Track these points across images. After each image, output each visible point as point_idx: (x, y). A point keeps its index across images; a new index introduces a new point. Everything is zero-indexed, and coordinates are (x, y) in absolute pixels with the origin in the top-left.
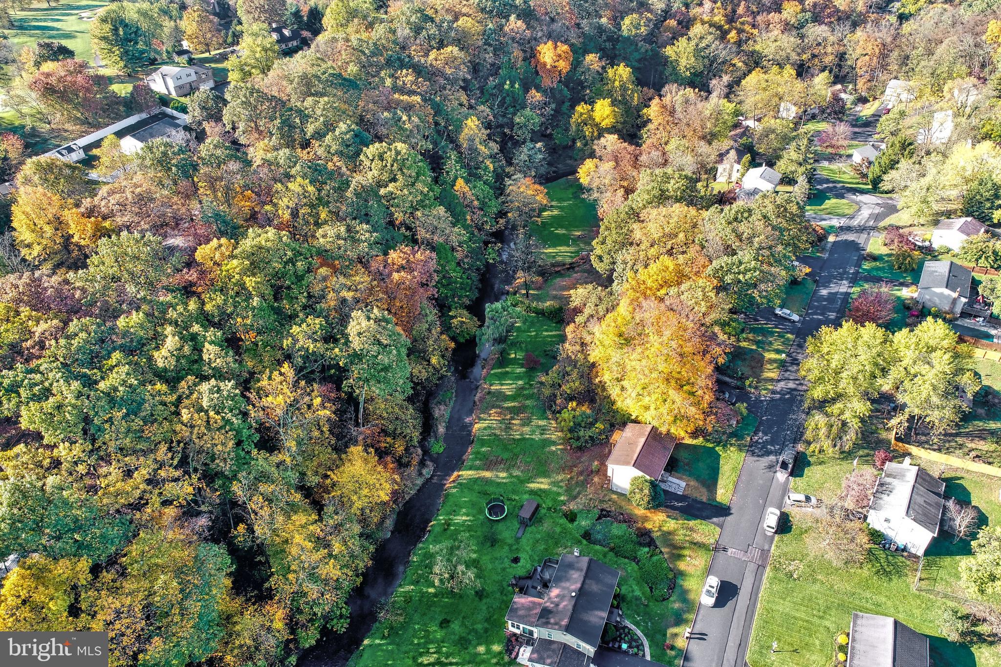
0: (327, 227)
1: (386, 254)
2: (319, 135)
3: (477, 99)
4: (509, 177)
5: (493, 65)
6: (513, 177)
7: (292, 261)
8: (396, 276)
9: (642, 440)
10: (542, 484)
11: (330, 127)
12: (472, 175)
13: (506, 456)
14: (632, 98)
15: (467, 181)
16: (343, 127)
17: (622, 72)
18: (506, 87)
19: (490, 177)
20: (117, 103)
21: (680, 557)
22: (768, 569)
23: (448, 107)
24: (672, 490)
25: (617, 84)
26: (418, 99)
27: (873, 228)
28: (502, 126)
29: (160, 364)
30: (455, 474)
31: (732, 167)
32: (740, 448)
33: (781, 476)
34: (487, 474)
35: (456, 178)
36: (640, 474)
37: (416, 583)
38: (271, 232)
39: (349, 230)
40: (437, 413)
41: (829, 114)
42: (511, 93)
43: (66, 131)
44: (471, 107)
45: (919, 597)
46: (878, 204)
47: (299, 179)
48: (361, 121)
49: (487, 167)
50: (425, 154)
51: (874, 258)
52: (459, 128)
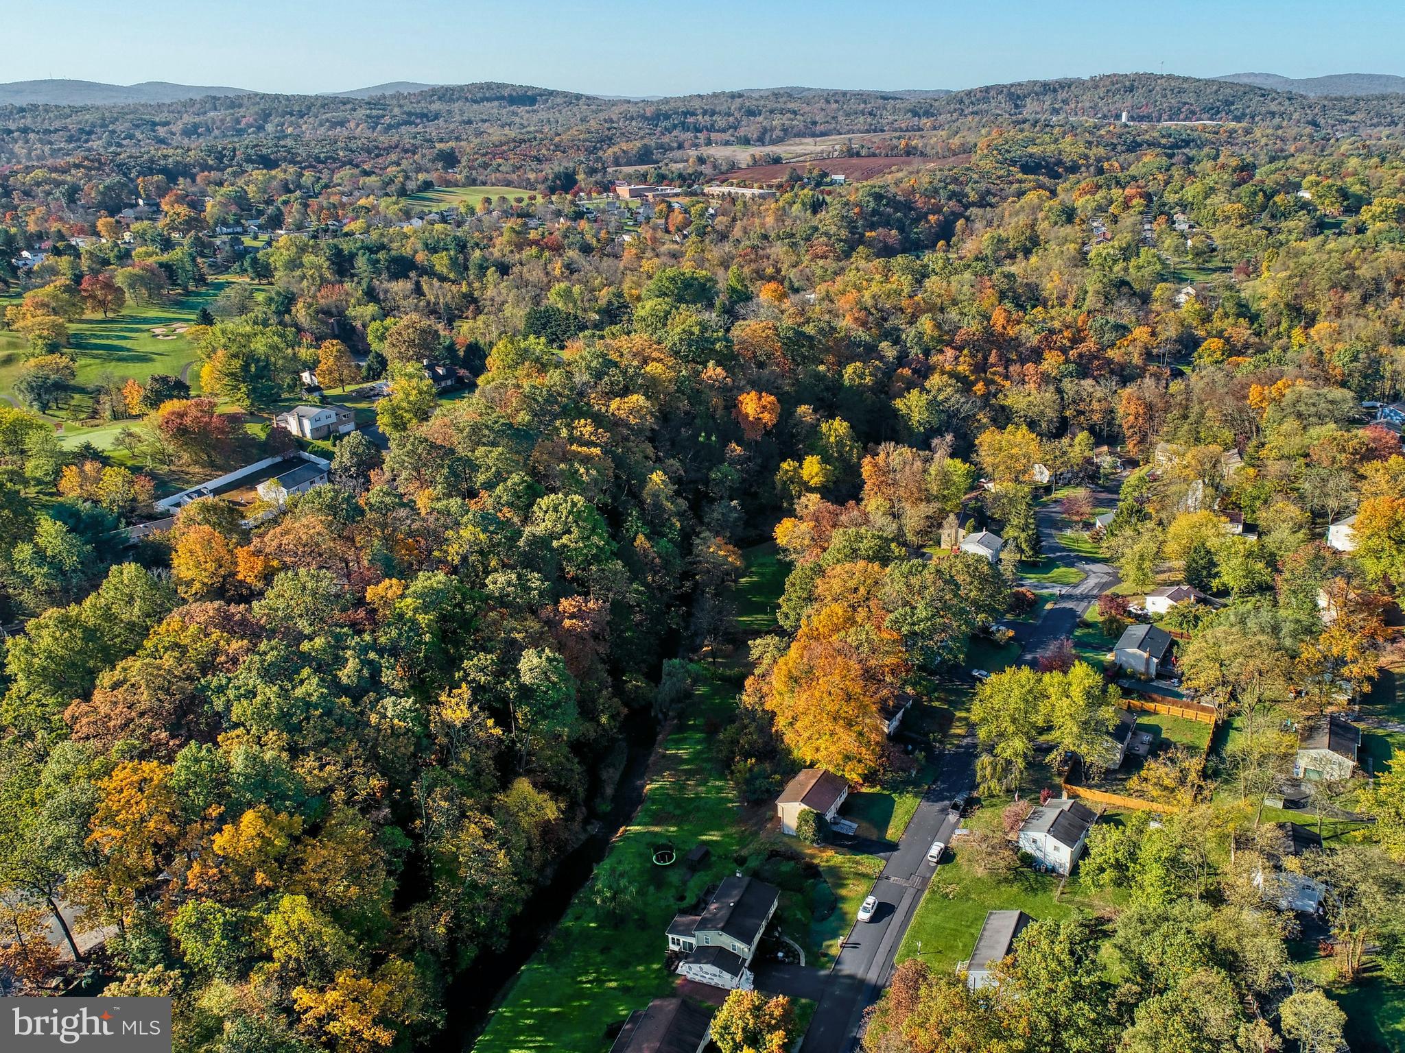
0: (496, 575)
1: (557, 602)
2: (489, 486)
3: (666, 452)
4: (697, 536)
5: (687, 413)
6: (702, 535)
7: (459, 605)
8: (567, 623)
9: (814, 781)
10: (714, 836)
11: (499, 477)
12: (654, 534)
13: (678, 812)
14: (851, 455)
15: (648, 538)
16: (516, 478)
17: (837, 428)
18: (701, 439)
19: (675, 535)
20: (251, 446)
21: (843, 886)
22: (927, 892)
23: (632, 459)
24: (843, 831)
25: (832, 439)
26: (597, 451)
27: (1096, 597)
28: (696, 482)
29: (345, 680)
30: (622, 829)
31: (957, 532)
32: (916, 795)
33: (953, 817)
34: (657, 829)
35: (636, 534)
36: (807, 807)
37: (577, 918)
38: (441, 576)
39: (519, 577)
40: (605, 776)
41: (1083, 479)
42: (707, 445)
43: (188, 473)
44: (658, 460)
45: (1059, 907)
46: (1107, 573)
47: (470, 527)
48: (533, 472)
49: (673, 525)
50: (602, 509)
51: (1087, 625)
52: (643, 482)
